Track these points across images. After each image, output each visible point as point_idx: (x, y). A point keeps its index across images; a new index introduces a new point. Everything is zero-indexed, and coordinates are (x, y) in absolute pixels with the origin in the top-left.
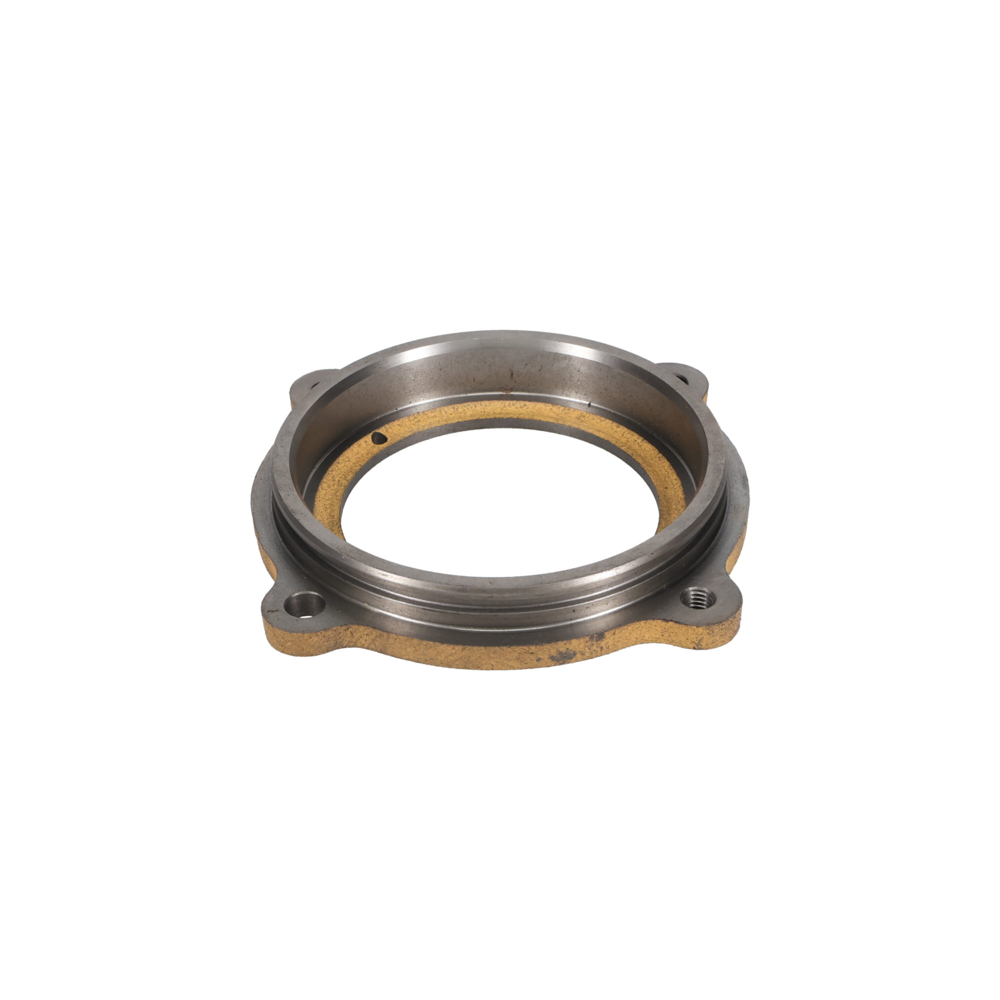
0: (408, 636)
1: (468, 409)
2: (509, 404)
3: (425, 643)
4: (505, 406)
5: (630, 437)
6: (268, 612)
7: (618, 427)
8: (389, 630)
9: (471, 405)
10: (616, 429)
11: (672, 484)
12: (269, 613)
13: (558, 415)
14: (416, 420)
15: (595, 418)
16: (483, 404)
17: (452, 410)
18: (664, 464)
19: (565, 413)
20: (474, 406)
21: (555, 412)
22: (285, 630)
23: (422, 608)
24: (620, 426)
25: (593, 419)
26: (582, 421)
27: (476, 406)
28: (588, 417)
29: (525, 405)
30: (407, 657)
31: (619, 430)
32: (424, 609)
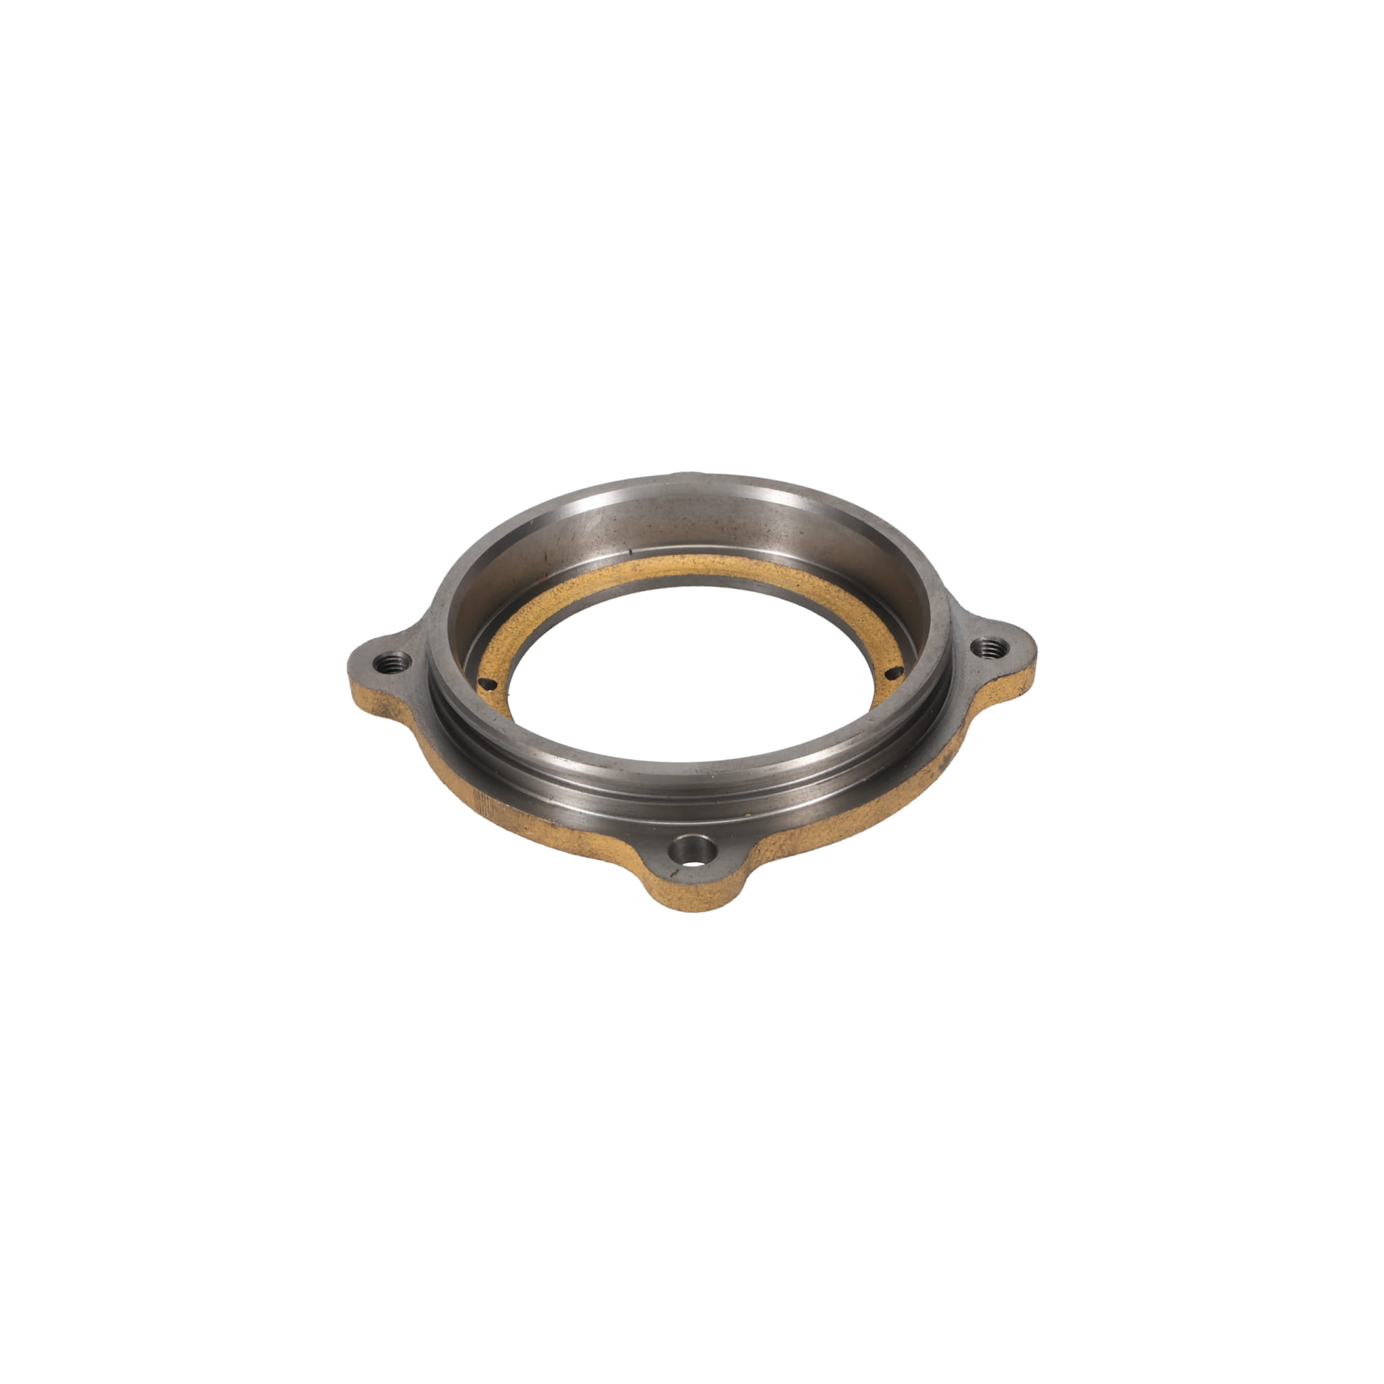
0: (822, 819)
1: (526, 614)
2: (558, 590)
3: (842, 816)
4: (556, 595)
5: (704, 560)
6: (672, 876)
7: (683, 558)
8: (799, 824)
9: (525, 609)
10: (682, 561)
11: (798, 579)
12: (674, 876)
13: (611, 577)
14: (495, 649)
15: (650, 561)
16: (534, 602)
17: (514, 623)
18: (767, 567)
19: (617, 571)
20: (529, 609)
21: (607, 576)
22: (712, 881)
23: (816, 785)
24: (685, 555)
25: (650, 563)
26: (640, 570)
27: (530, 608)
28: (643, 564)
29: (573, 583)
30: (820, 844)
31: (686, 560)
32: (819, 784)
